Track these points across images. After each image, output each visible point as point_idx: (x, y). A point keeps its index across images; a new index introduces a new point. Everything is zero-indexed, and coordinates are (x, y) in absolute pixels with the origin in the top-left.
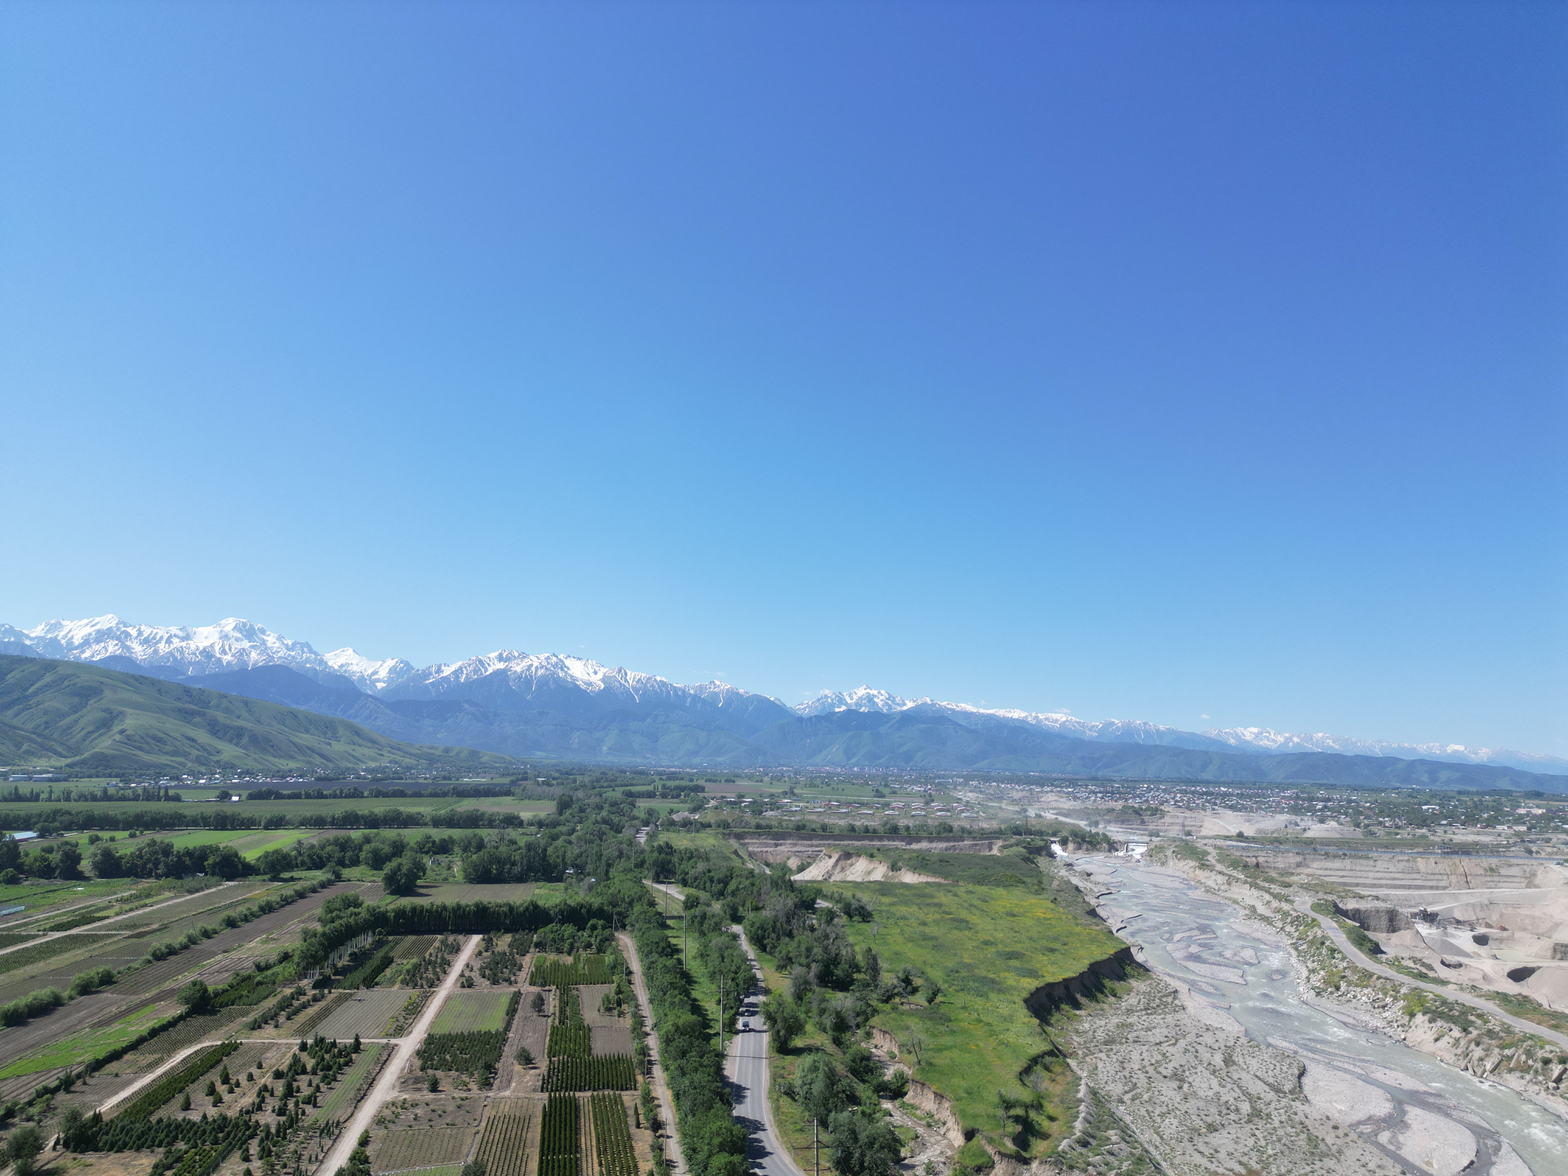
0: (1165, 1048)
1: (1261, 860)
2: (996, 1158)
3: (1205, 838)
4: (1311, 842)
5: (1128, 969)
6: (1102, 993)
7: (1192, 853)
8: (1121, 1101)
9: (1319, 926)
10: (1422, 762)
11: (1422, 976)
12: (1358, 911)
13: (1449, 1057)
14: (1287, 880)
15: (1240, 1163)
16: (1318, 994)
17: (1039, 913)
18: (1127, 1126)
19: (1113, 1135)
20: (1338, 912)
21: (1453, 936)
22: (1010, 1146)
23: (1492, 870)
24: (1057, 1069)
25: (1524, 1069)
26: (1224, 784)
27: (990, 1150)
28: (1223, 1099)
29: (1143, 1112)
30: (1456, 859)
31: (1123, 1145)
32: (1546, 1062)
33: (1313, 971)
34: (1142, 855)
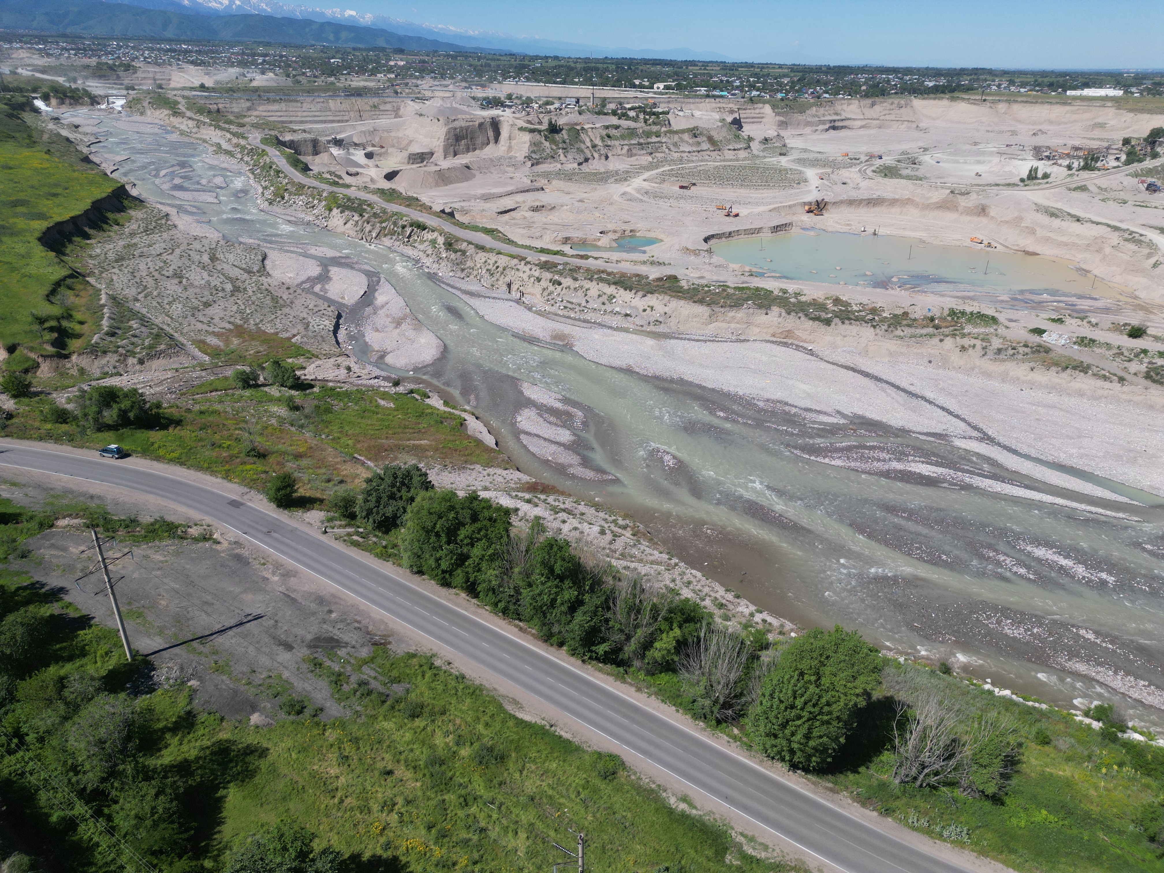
0: (165, 257)
1: (221, 106)
2: (40, 360)
3: (174, 89)
4: (256, 90)
5: (126, 203)
6: (107, 223)
7: (165, 103)
8: (136, 300)
9: (267, 155)
10: (329, 24)
11: (336, 184)
12: (292, 141)
13: (353, 233)
14: (241, 121)
15: (229, 323)
16: (270, 203)
17: (35, 164)
18: (144, 316)
19: (134, 324)
20: (280, 143)
21: (353, 154)
22: (50, 349)
23: (375, 106)
24: (79, 287)
25: (392, 233)
26: (184, 42)
27: (33, 356)
28: (213, 284)
29: (155, 304)
30: (353, 99)
31: (143, 329)
32: (404, 227)
33: (265, 188)
34: (122, 106)
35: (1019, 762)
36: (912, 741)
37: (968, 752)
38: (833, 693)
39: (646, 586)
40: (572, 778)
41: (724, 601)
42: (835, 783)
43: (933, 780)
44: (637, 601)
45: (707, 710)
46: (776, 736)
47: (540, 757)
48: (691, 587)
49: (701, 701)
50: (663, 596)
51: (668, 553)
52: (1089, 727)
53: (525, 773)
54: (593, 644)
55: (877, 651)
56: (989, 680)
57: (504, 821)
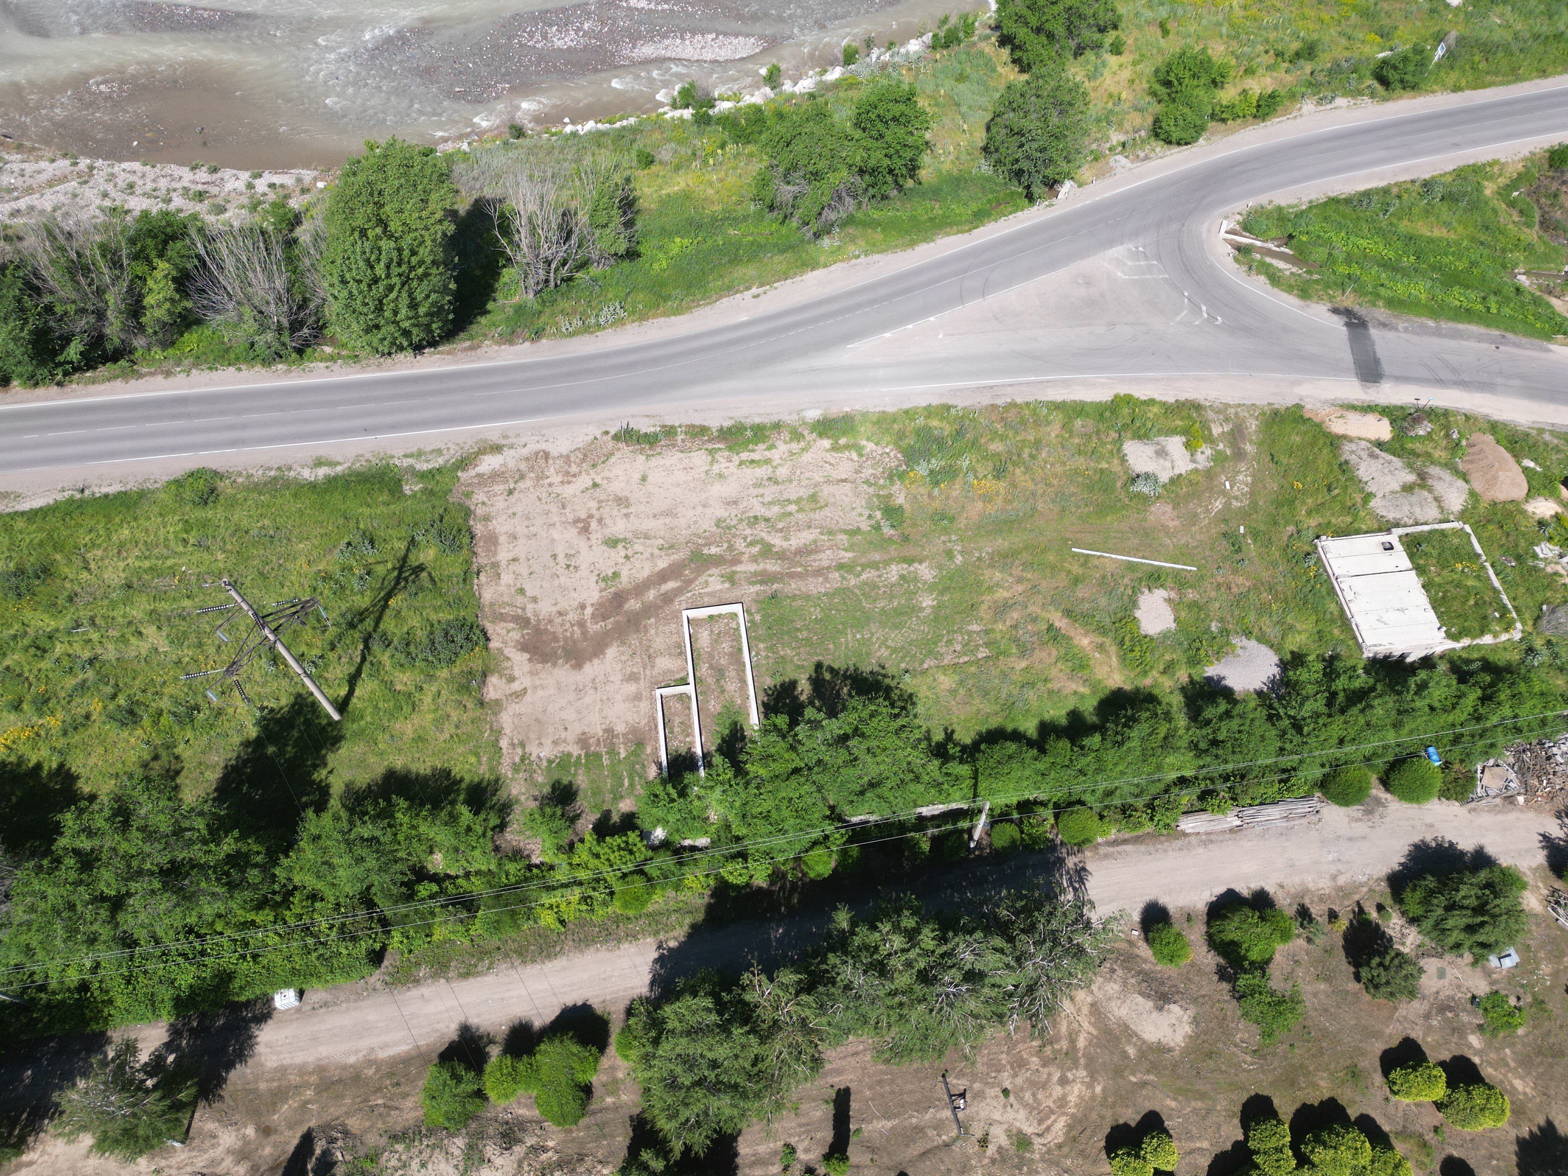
35: (634, 200)
36: (524, 238)
37: (583, 218)
38: (412, 235)
39: (69, 225)
40: (162, 532)
41: (200, 187)
42: (471, 338)
43: (564, 272)
44: (74, 256)
45: (276, 345)
46: (377, 327)
47: (100, 536)
48: (138, 191)
49: (260, 340)
50: (107, 227)
51: (65, 156)
52: (682, 120)
53: (93, 566)
54: (54, 353)
55: (432, 151)
56: (567, 120)
57: (111, 633)
